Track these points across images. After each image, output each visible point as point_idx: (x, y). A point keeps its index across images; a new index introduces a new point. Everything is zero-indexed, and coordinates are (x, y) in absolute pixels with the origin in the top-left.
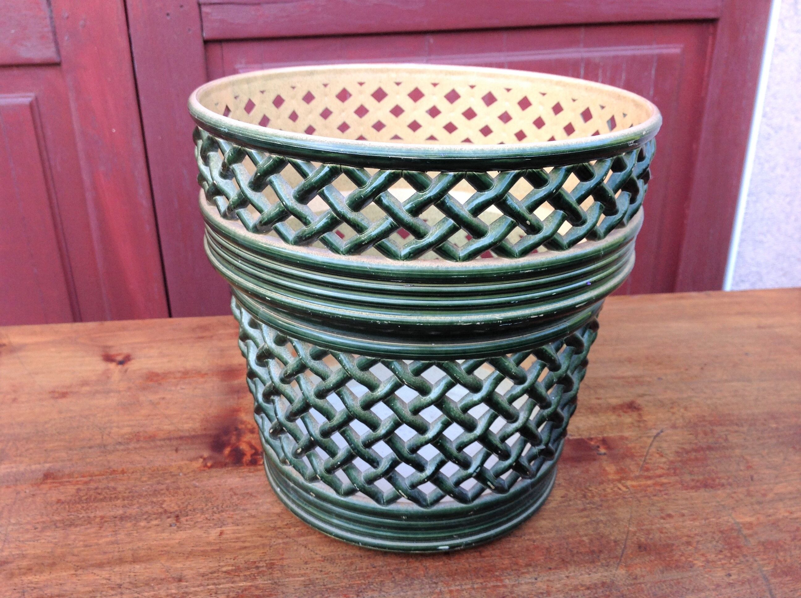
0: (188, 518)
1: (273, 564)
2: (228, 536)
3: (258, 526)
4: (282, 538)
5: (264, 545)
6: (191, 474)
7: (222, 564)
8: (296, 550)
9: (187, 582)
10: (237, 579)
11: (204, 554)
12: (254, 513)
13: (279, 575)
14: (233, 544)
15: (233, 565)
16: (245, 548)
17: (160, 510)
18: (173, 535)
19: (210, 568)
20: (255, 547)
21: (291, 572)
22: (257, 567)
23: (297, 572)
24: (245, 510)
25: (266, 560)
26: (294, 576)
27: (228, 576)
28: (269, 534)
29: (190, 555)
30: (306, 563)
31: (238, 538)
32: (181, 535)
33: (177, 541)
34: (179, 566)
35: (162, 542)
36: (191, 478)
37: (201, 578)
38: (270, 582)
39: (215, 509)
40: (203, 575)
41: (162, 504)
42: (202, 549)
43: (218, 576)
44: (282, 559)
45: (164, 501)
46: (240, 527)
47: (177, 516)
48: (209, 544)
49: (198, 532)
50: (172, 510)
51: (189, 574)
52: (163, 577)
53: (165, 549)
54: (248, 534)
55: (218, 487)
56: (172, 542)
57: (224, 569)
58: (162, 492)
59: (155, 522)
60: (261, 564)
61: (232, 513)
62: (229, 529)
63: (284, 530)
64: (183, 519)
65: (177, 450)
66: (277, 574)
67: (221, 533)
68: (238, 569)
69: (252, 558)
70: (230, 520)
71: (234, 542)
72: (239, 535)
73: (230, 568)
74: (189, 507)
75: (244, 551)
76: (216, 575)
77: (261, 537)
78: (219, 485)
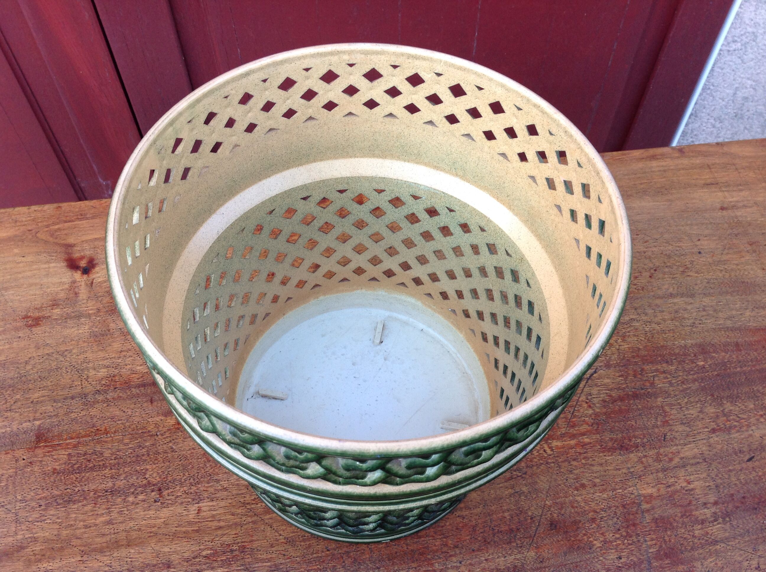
0: (169, 491)
1: (244, 547)
2: (205, 514)
3: (230, 501)
4: (251, 516)
5: (236, 524)
6: (167, 434)
7: (202, 547)
8: (264, 531)
9: (174, 568)
10: (215, 564)
11: (186, 535)
12: (225, 484)
13: (250, 560)
14: (210, 524)
15: (211, 549)
16: (220, 528)
17: (145, 482)
18: (158, 512)
19: (193, 552)
20: (230, 527)
21: (260, 556)
22: (232, 551)
23: (264, 556)
24: (218, 481)
25: (238, 543)
26: (263, 561)
27: (208, 561)
28: (239, 511)
29: (175, 536)
30: (272, 546)
31: (213, 516)
32: (165, 513)
33: (162, 520)
34: (166, 549)
35: (150, 522)
36: (168, 440)
37: (185, 564)
38: (242, 567)
39: (192, 480)
40: (187, 560)
41: (145, 474)
42: (184, 529)
43: (200, 561)
44: (251, 541)
45: (147, 470)
46: (214, 503)
47: (160, 490)
48: (190, 523)
49: (180, 509)
50: (155, 482)
51: (175, 558)
52: (155, 562)
53: (153, 529)
54: (221, 511)
55: (192, 451)
56: (159, 521)
57: (204, 553)
58: (144, 458)
59: (141, 497)
60: (234, 548)
61: (206, 485)
62: (205, 505)
63: (253, 506)
64: (165, 493)
65: (152, 402)
66: (248, 559)
67: (199, 511)
68: (215, 553)
69: (227, 539)
70: (206, 495)
71: (211, 521)
72: (214, 513)
73: (209, 552)
74: (170, 478)
75: (220, 532)
76: (197, 560)
77: (233, 515)
78: (193, 449)
